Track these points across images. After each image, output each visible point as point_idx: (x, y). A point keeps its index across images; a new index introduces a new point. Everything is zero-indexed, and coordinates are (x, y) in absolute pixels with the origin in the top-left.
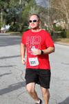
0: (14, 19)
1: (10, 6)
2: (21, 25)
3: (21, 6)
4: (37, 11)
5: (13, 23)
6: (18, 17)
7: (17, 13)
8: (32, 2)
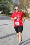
0: (4, 9)
1: (2, 3)
2: (6, 11)
3: (6, 3)
4: (14, 5)
5: (3, 10)
6: (5, 8)
7: (5, 6)
8: (11, 1)
